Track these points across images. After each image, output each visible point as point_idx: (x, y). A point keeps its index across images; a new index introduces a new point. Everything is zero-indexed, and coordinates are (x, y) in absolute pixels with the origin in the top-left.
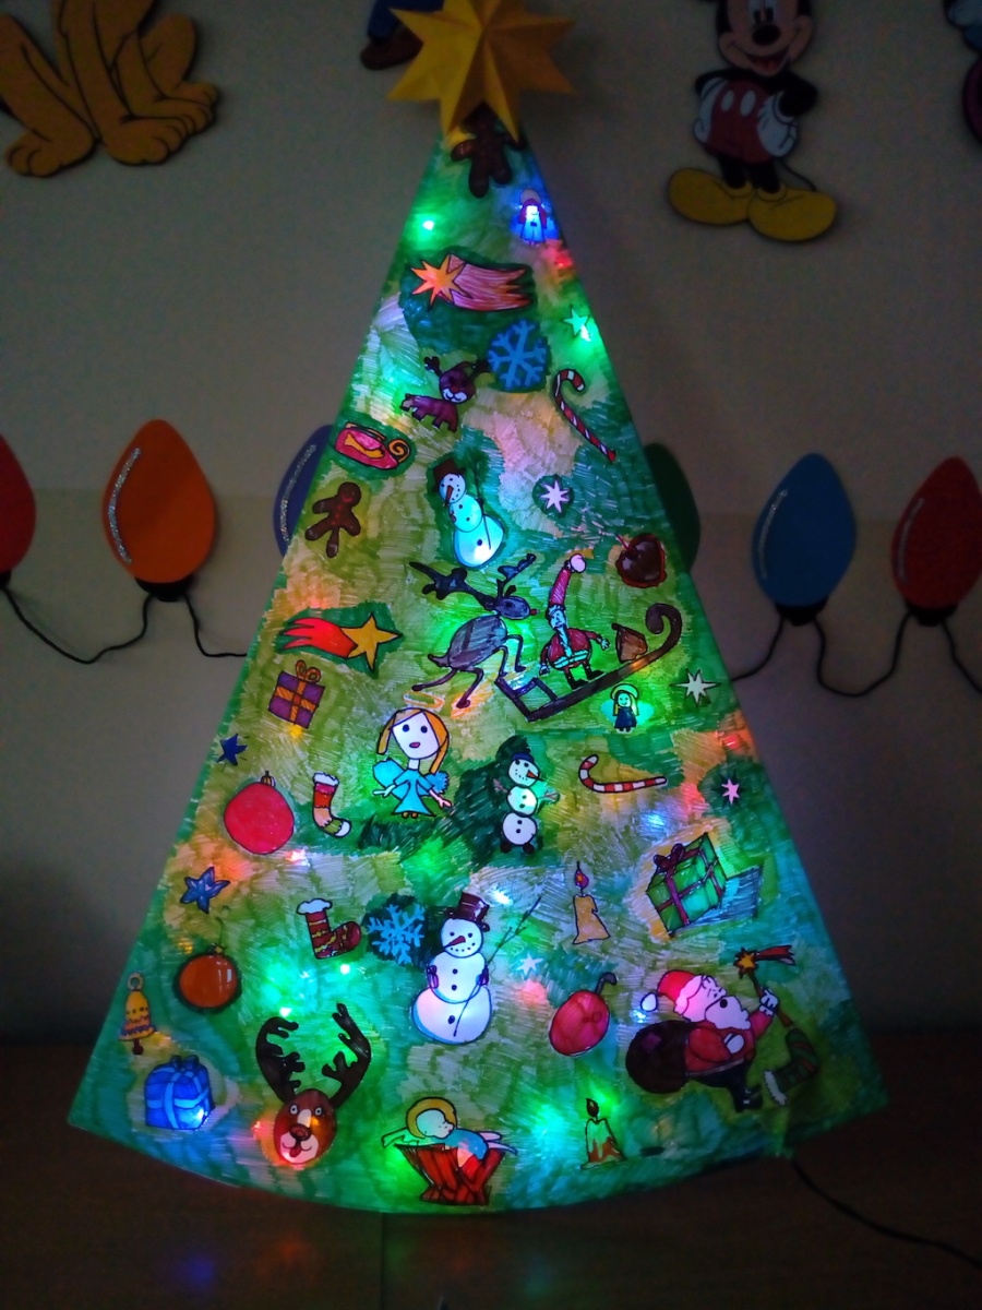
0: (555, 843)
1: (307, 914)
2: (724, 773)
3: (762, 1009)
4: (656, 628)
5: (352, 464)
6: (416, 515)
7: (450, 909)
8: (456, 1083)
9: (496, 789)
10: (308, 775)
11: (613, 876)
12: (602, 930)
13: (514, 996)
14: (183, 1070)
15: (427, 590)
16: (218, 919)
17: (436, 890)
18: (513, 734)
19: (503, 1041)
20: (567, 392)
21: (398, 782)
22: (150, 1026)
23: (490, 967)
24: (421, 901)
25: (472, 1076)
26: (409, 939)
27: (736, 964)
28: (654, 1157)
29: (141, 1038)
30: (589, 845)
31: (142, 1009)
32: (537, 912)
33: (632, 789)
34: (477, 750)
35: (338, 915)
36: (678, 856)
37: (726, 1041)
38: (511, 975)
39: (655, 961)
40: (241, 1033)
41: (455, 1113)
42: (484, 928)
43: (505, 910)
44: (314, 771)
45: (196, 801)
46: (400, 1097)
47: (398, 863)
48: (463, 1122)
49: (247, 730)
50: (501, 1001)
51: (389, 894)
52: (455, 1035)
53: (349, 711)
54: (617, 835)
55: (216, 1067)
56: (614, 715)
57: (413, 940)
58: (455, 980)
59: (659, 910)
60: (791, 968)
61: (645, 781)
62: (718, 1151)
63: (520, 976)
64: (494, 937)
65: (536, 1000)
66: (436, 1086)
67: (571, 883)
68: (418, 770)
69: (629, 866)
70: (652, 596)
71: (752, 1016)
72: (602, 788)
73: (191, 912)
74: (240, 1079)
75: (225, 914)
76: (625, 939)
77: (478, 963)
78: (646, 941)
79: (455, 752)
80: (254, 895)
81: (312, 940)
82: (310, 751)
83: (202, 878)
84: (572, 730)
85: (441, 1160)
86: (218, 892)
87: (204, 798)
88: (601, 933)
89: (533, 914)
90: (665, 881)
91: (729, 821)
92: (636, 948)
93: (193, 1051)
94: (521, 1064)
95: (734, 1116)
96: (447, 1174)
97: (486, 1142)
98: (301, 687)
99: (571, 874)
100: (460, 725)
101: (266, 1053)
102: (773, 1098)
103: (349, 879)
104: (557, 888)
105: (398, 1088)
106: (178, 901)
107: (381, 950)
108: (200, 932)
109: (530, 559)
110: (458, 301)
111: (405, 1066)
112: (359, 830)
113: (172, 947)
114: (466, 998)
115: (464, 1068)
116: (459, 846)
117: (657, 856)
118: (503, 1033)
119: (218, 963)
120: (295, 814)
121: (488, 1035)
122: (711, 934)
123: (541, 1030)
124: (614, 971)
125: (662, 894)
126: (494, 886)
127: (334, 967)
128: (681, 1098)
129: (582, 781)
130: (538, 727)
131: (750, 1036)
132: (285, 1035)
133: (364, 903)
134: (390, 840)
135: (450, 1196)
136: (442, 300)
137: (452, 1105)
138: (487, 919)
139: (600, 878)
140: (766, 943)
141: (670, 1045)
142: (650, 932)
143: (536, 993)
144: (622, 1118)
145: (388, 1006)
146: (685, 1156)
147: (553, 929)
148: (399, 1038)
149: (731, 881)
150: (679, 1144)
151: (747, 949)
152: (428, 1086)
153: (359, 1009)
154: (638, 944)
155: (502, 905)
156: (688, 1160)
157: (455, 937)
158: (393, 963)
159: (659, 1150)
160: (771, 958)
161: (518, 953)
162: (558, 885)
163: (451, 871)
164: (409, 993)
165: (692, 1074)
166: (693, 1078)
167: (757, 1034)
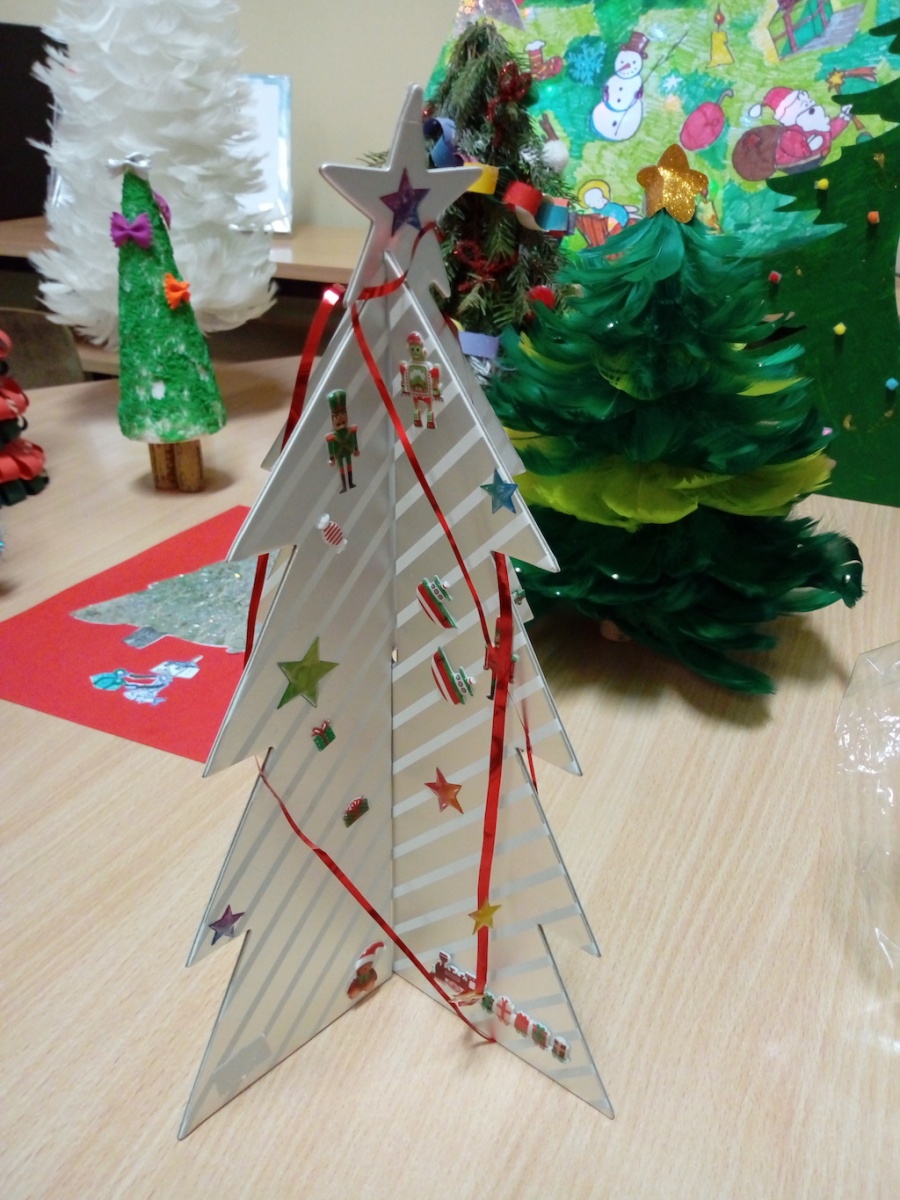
1: (530, 52)
3: (842, 115)
7: (623, 44)
8: (613, 170)
11: (744, 15)
12: (729, 57)
13: (659, 106)
17: (616, 31)
19: (648, 139)
23: (645, 85)
24: (604, 39)
25: (624, 164)
26: (593, 68)
27: (827, 80)
28: (744, 232)
32: (684, 44)
35: (549, 51)
37: (809, 140)
38: (659, 90)
39: (765, 79)
41: (610, 191)
42: (644, 56)
43: (661, 42)
46: (575, 179)
47: (592, 12)
48: (615, 198)
50: (650, 110)
51: (583, 36)
52: (616, 134)
57: (596, 68)
58: (620, 95)
59: (775, 40)
63: (664, 92)
64: (650, 63)
65: (674, 109)
66: (600, 172)
67: (712, 22)
71: (832, 121)
76: (744, 63)
77: (636, 84)
78: (760, 63)
81: (531, 70)
85: (597, 225)
88: (728, 59)
89: (680, 45)
90: (784, 17)
92: (752, 70)
96: (601, 236)
97: (628, 213)
99: (712, 13)
103: (559, 25)
104: (700, 25)
105: (574, 173)
107: (574, 76)
111: (580, 157)
114: (626, 107)
115: (619, 159)
118: (648, 133)
121: (638, 135)
122: (812, 57)
123: (675, 131)
124: (732, 88)
125: (780, 28)
126: (655, 25)
127: (543, 88)
131: (828, 138)
133: (567, 42)
137: (608, 185)
138: (648, 50)
139: (734, 16)
140: (855, 63)
141: (765, 143)
142: (764, 58)
143: (675, 105)
144: (724, 200)
145: (576, 115)
146: (766, 231)
147: (693, 56)
148: (579, 137)
149: (836, 15)
150: (762, 220)
151: (838, 69)
152: (594, 171)
153: (556, 118)
154: (754, 67)
155: (659, 39)
156: (768, 235)
157: (624, 64)
158: (581, 85)
159: (747, 226)
160: (856, 76)
161: (666, 74)
162: (701, 23)
163: (627, 15)
164: (589, 106)
165: (779, 167)
166: (779, 169)
167: (834, 135)
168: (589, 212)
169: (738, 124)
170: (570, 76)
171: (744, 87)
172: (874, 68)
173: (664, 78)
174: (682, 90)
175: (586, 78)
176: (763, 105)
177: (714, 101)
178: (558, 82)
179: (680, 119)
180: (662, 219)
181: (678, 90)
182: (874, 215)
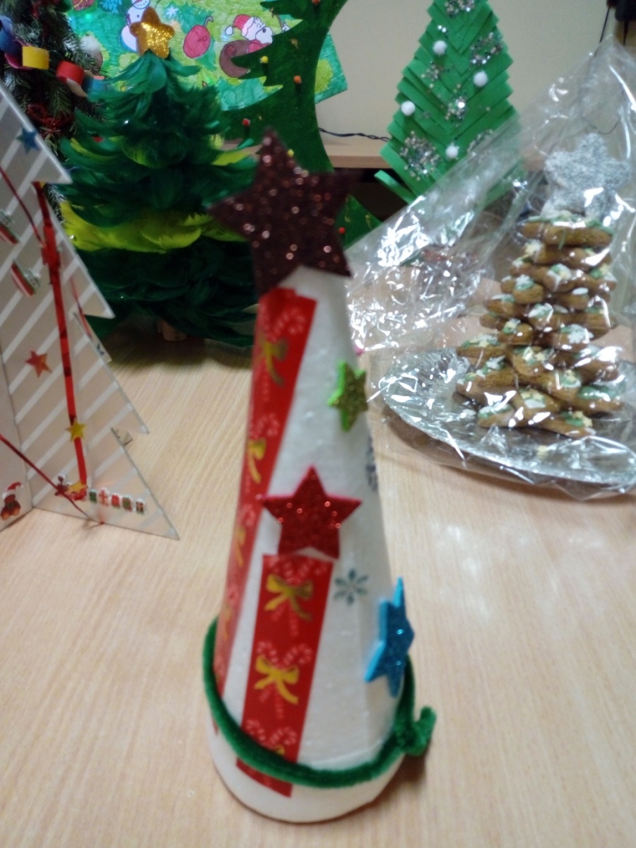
107: (104, 6)
124: (212, 15)
127: (83, 16)
141: (239, 52)
148: (114, 50)
153: (96, 37)
158: (110, 13)
164: (118, 28)
169: (219, 40)
170: (101, 7)
171: (220, 15)
173: (166, 8)
174: (179, 17)
175: (112, 9)
176: (234, 27)
177: (202, 24)
178: (93, 11)
179: (181, 36)
180: (149, 57)
181: (177, 16)
182: (297, 78)
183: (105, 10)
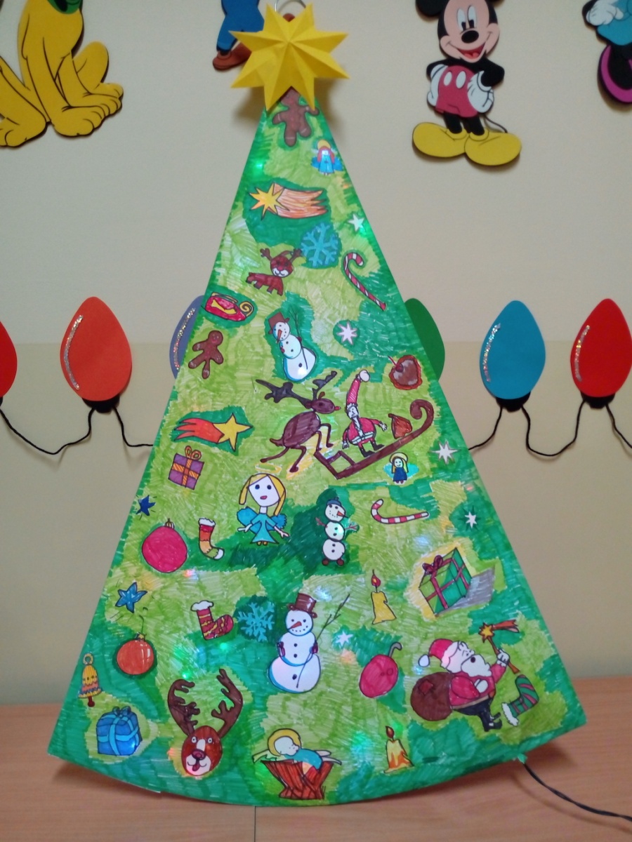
0: (357, 557)
1: (198, 612)
2: (466, 508)
3: (499, 662)
4: (417, 416)
5: (217, 318)
6: (259, 349)
7: (291, 604)
8: (299, 719)
9: (318, 524)
10: (195, 520)
11: (396, 578)
12: (391, 614)
13: (335, 660)
14: (121, 716)
15: (267, 397)
16: (141, 616)
17: (281, 592)
18: (326, 488)
19: (329, 690)
20: (353, 267)
21: (253, 522)
22: (98, 688)
23: (319, 642)
24: (271, 599)
25: (310, 714)
26: (265, 625)
27: (480, 633)
28: (433, 763)
29: (94, 696)
30: (380, 559)
31: (93, 677)
32: (348, 604)
33: (407, 521)
34: (305, 499)
35: (218, 611)
36: (438, 563)
37: (475, 684)
38: (333, 645)
39: (426, 634)
40: (157, 690)
41: (299, 738)
42: (313, 616)
43: (327, 603)
44: (199, 517)
45: (124, 540)
46: (263, 729)
47: (256, 575)
48: (305, 744)
49: (155, 492)
50: (327, 663)
51: (251, 596)
52: (297, 687)
53: (220, 477)
54: (398, 552)
55: (142, 713)
56: (392, 473)
57: (267, 625)
58: (296, 650)
59: (427, 599)
60: (516, 635)
61: (414, 515)
62: (474, 758)
63: (338, 647)
64: (320, 621)
65: (349, 662)
66: (287, 721)
67: (369, 584)
68: (266, 514)
69: (407, 571)
70: (414, 395)
71: (492, 668)
72: (386, 521)
73: (123, 612)
74: (158, 721)
75: (145, 612)
76: (406, 620)
77: (309, 640)
78: (419, 619)
79: (289, 501)
80: (163, 600)
81: (202, 628)
82: (196, 504)
83: (129, 589)
84: (366, 484)
85: (291, 770)
86: (140, 599)
87: (129, 538)
88: (390, 616)
89: (345, 605)
90: (431, 580)
91: (471, 539)
92: (413, 625)
93: (127, 704)
94: (342, 704)
95: (484, 734)
96: (297, 779)
97: (321, 757)
98: (189, 462)
99: (369, 578)
100: (292, 484)
101: (175, 703)
102: (509, 722)
103: (224, 587)
104: (360, 588)
105: (261, 723)
106: (114, 605)
107: (247, 633)
108: (129, 625)
109: (334, 374)
110: (281, 213)
111: (265, 709)
112: (229, 555)
113: (111, 636)
114: (304, 662)
115: (304, 709)
116: (295, 561)
117: (425, 564)
118: (328, 684)
119: (142, 645)
120: (187, 545)
121: (319, 686)
122: (462, 614)
123: (354, 682)
124: (400, 641)
125: (430, 589)
126: (319, 588)
127: (217, 646)
128: (448, 723)
129: (373, 516)
130: (343, 482)
131: (491, 681)
132: (186, 691)
133: (235, 602)
134: (250, 561)
135: (299, 794)
136: (269, 211)
137: (297, 734)
138: (315, 610)
139: (388, 579)
140: (499, 618)
141: (439, 688)
142: (422, 614)
143: (349, 658)
144: (409, 738)
145: (253, 669)
146: (452, 762)
147: (359, 615)
148: (260, 690)
149: (474, 579)
150: (448, 754)
151: (486, 623)
152: (281, 722)
153: (234, 673)
154: (415, 623)
155: (325, 600)
156: (454, 765)
157: (295, 622)
158: (255, 641)
159: (435, 759)
160: (503, 629)
161: (336, 631)
162: (360, 586)
163: (290, 578)
164: (266, 660)
165: (454, 707)
166: (455, 710)
167: (496, 679)
168: (282, 758)
169: (411, 674)
170: (243, 633)
171: (410, 640)
172: (514, 621)
173: (335, 635)
174: (354, 645)
175: (259, 634)
176: (429, 656)
177: (385, 653)
178: (231, 639)
179: (357, 671)
181: (349, 645)
183: (247, 637)
